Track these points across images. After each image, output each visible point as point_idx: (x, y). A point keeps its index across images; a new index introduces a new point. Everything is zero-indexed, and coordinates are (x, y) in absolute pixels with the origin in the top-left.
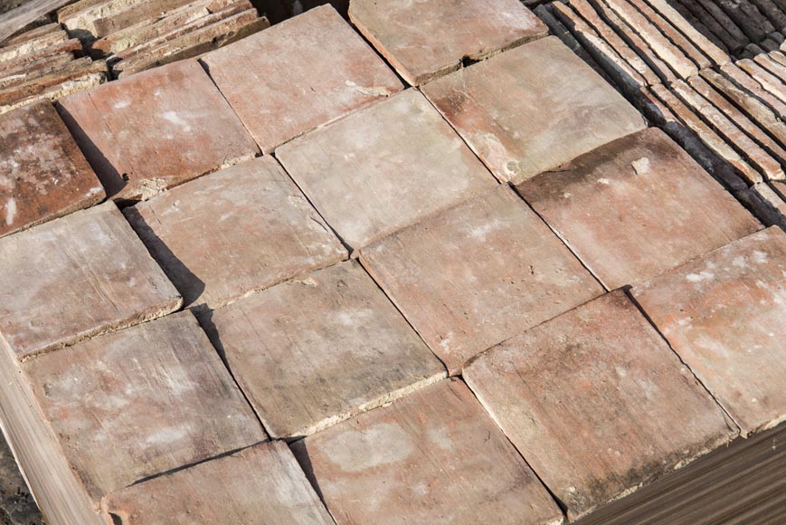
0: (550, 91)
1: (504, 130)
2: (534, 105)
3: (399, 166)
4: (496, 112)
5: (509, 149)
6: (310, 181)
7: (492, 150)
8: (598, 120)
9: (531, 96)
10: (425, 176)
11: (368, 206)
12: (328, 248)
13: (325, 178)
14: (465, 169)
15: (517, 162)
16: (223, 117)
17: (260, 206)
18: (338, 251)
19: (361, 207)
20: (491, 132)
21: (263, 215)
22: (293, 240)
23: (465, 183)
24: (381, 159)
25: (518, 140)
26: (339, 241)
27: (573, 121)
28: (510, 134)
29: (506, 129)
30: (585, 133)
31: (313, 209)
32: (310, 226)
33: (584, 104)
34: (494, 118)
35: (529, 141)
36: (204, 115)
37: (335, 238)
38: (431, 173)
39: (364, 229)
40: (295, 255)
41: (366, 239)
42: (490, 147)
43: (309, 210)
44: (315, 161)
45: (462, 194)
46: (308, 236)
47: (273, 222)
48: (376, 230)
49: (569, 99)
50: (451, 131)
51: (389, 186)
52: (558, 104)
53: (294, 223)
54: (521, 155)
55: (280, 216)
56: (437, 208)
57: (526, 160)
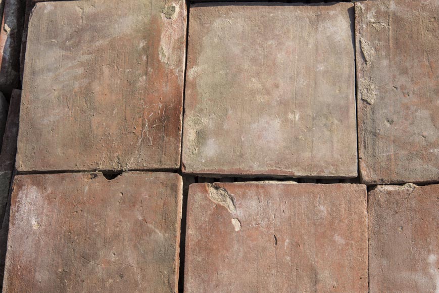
0: (77, 85)
1: (147, 57)
2: (102, 73)
3: (258, 75)
4: (139, 84)
5: (159, 32)
6: (344, 111)
7: (173, 41)
8: (66, 28)
9: (96, 87)
10: (244, 50)
11: (310, 46)
12: (370, 17)
13: (329, 105)
14: (206, 40)
15: (162, 15)
16: (385, 262)
17: (405, 100)
18: (363, 8)
19: (317, 50)
20: (159, 61)
21: (410, 86)
22: (396, 39)
23: (217, 24)
24: (268, 93)
25: (144, 38)
26: (356, 22)
27: (87, 37)
28: (145, 50)
29: (144, 58)
30: (88, 18)
31: (359, 75)
32: (373, 52)
33: (63, 53)
34: (144, 78)
35: (138, 31)
36: (405, 274)
37: (358, 27)
38: (236, 50)
39: (328, 24)
40: (402, 20)
41: (332, 13)
42: (172, 45)
43: (363, 76)
44: (327, 133)
45: (227, 13)
46: (379, 40)
47: (405, 71)
48: (318, 16)
49: (70, 65)
50: (188, 92)
51: (281, 57)
52: (82, 64)
53: (385, 62)
54: (154, 20)
55: (395, 77)
56: (255, 11)
57: (154, 12)
